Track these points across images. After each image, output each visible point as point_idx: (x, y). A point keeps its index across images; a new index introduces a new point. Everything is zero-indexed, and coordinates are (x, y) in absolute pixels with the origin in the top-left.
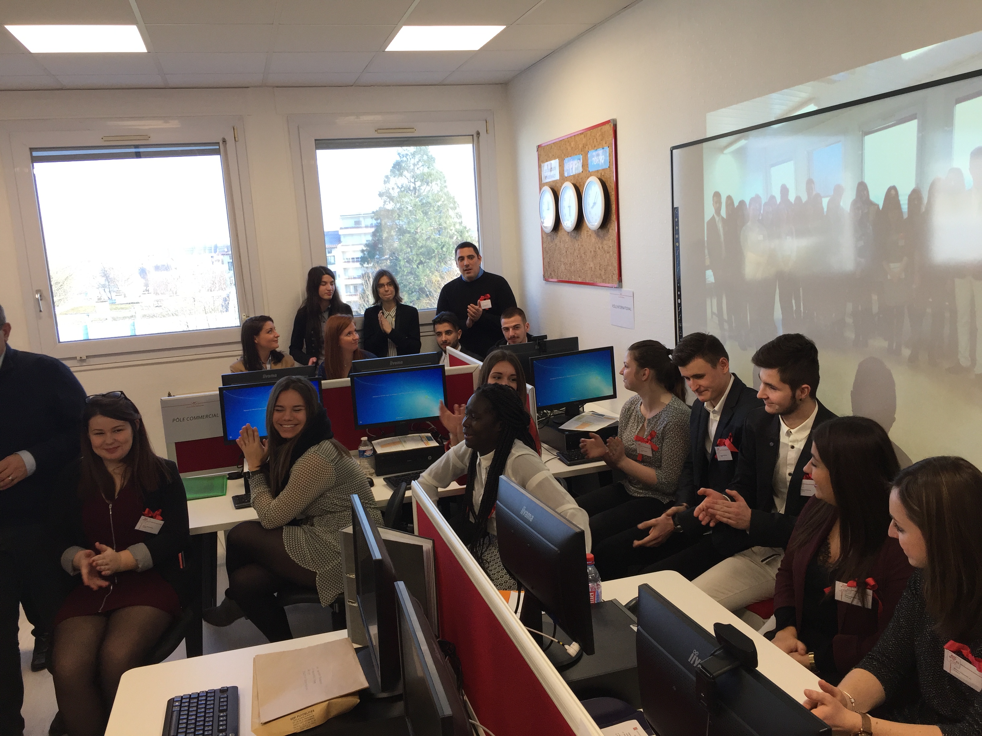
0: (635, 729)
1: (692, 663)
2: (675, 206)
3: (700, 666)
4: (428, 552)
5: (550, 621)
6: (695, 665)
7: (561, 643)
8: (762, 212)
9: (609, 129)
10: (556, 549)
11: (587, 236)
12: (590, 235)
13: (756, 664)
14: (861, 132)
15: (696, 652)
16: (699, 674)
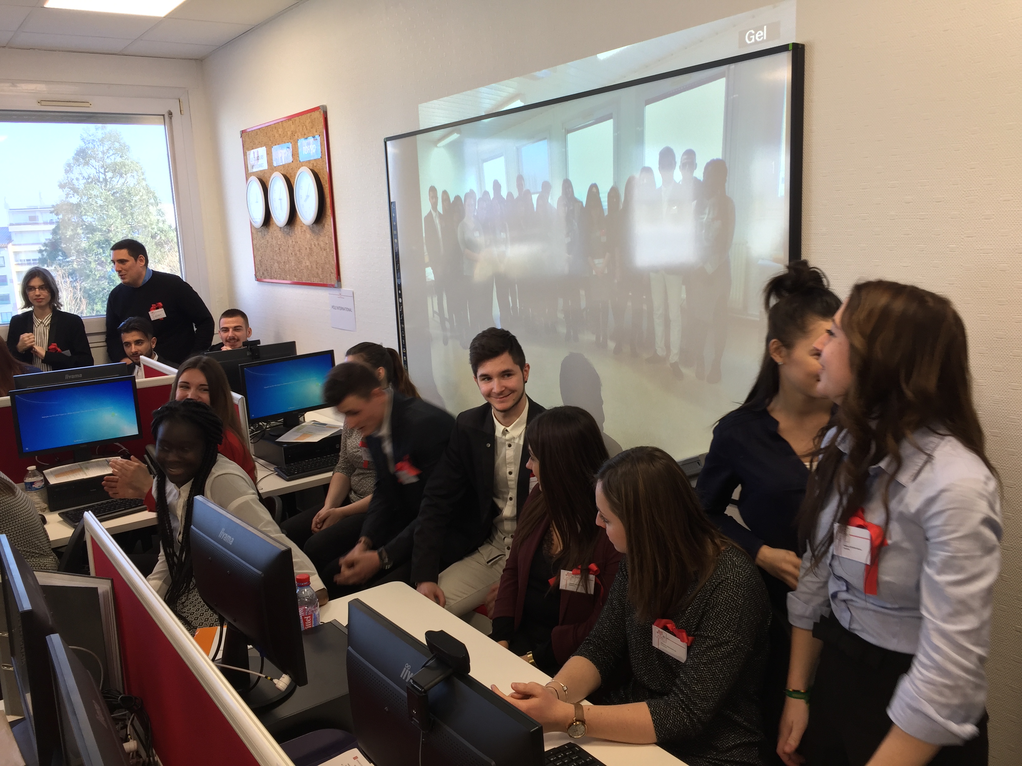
0: (355, 758)
1: (404, 678)
2: (392, 201)
3: (411, 681)
4: (105, 594)
5: (257, 654)
6: (407, 680)
7: (269, 678)
8: (477, 208)
9: (318, 115)
10: (260, 572)
11: (302, 232)
12: (305, 230)
13: (468, 670)
14: (564, 130)
15: (408, 666)
16: (410, 690)
